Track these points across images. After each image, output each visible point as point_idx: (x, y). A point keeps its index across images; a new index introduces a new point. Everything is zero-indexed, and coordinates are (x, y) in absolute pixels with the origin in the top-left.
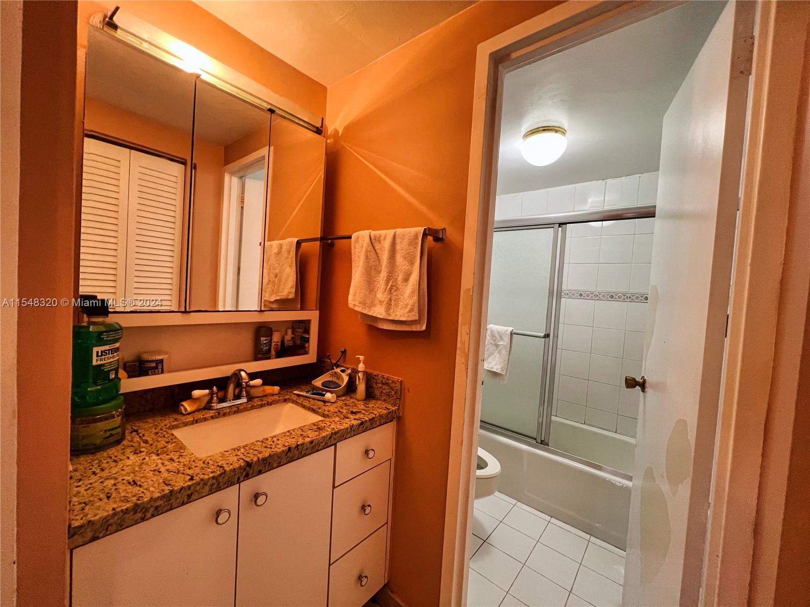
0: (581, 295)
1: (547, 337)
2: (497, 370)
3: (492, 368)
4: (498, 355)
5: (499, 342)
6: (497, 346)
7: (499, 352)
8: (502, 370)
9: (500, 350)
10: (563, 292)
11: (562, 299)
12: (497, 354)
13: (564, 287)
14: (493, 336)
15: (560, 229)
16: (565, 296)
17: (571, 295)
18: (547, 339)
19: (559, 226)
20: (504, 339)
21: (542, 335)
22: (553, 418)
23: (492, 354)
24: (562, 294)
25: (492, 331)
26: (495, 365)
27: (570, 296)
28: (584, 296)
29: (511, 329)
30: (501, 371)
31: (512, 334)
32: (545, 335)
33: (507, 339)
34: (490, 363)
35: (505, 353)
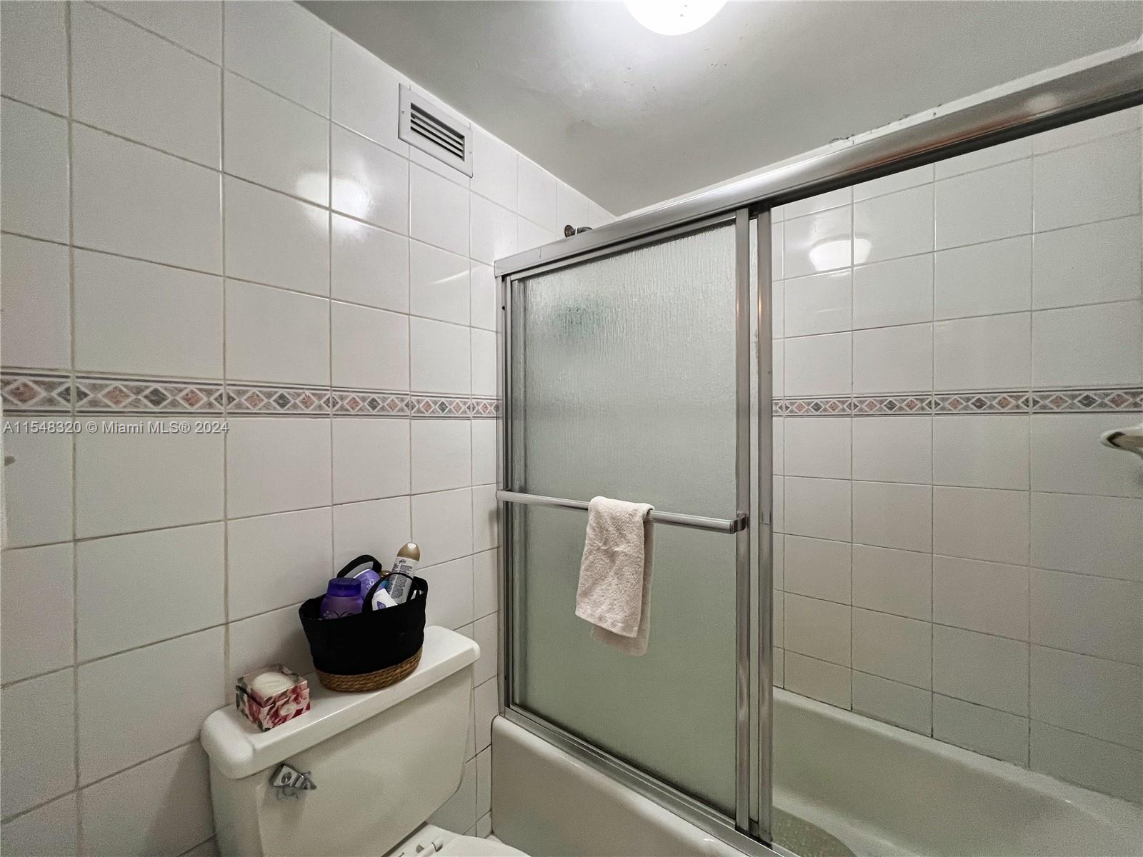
0: (817, 407)
1: (743, 528)
2: (613, 625)
3: (600, 619)
4: (615, 581)
5: (617, 545)
6: (612, 556)
7: (619, 574)
8: (627, 627)
9: (620, 569)
10: (777, 404)
11: (774, 419)
12: (612, 580)
13: (777, 393)
14: (601, 529)
15: (754, 223)
16: (781, 412)
17: (796, 409)
18: (743, 533)
19: (751, 216)
20: (629, 536)
21: (727, 523)
22: (778, 694)
23: (603, 578)
24: (774, 408)
25: (599, 515)
26: (610, 610)
27: (792, 411)
28: (825, 410)
29: (643, 507)
30: (624, 629)
31: (647, 521)
32: (736, 522)
33: (635, 536)
34: (596, 604)
35: (632, 574)
